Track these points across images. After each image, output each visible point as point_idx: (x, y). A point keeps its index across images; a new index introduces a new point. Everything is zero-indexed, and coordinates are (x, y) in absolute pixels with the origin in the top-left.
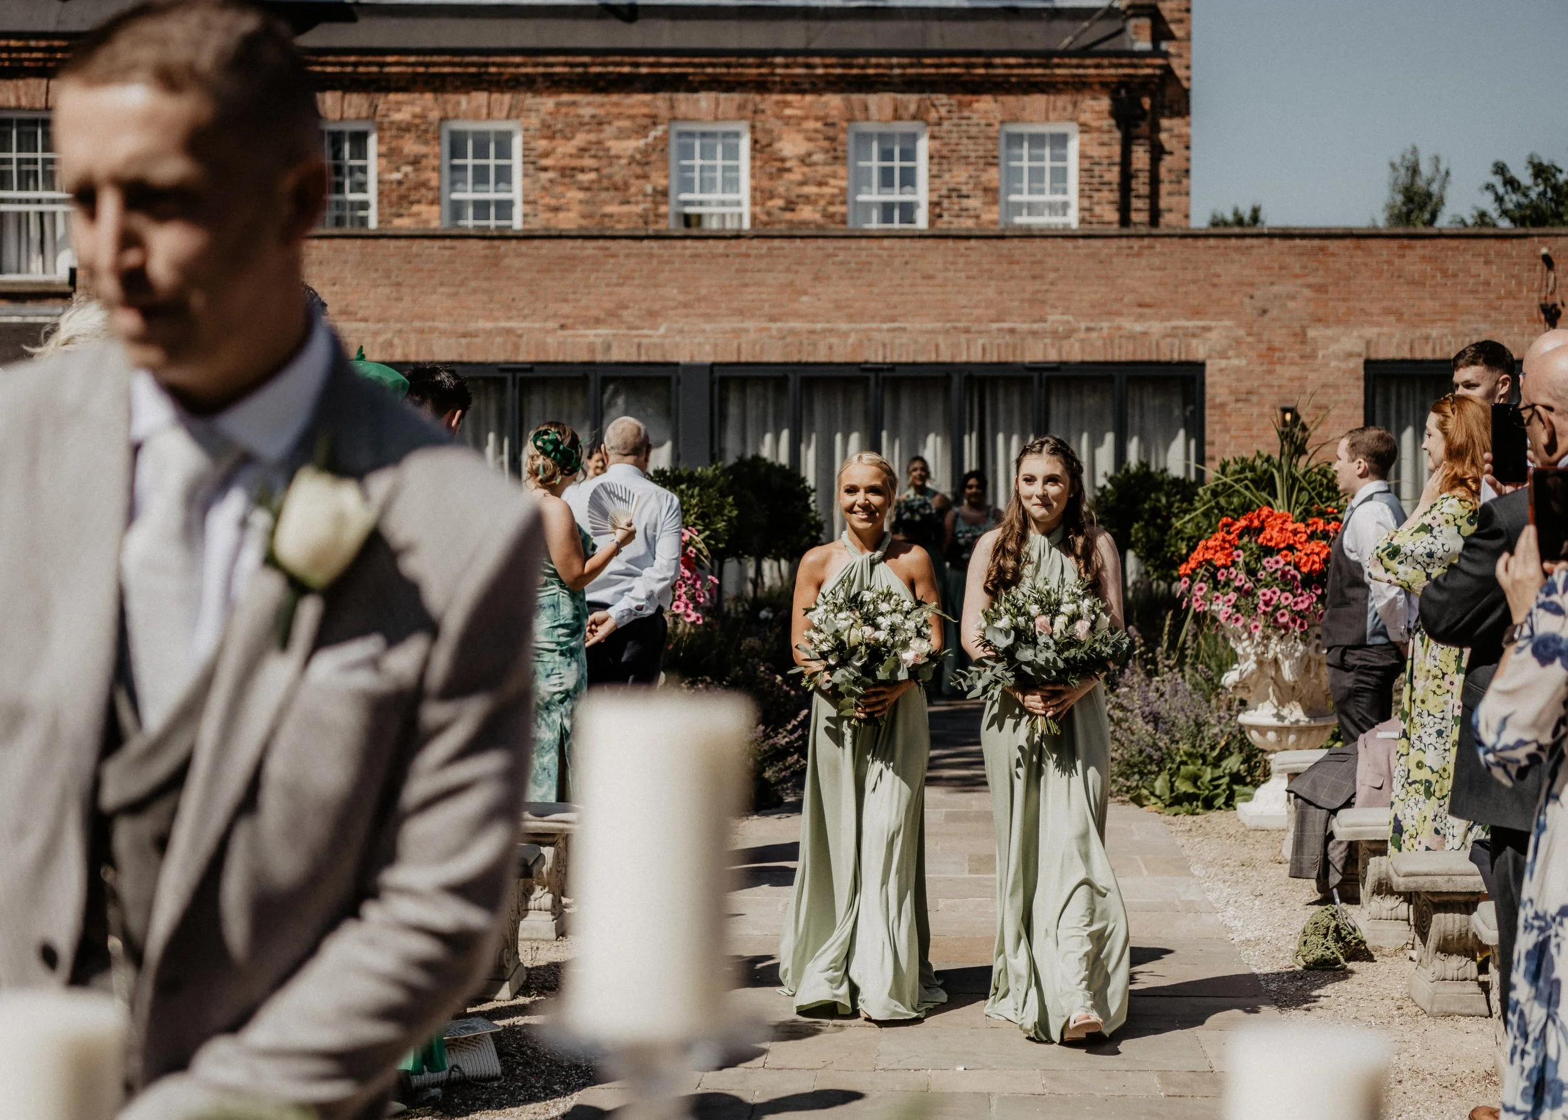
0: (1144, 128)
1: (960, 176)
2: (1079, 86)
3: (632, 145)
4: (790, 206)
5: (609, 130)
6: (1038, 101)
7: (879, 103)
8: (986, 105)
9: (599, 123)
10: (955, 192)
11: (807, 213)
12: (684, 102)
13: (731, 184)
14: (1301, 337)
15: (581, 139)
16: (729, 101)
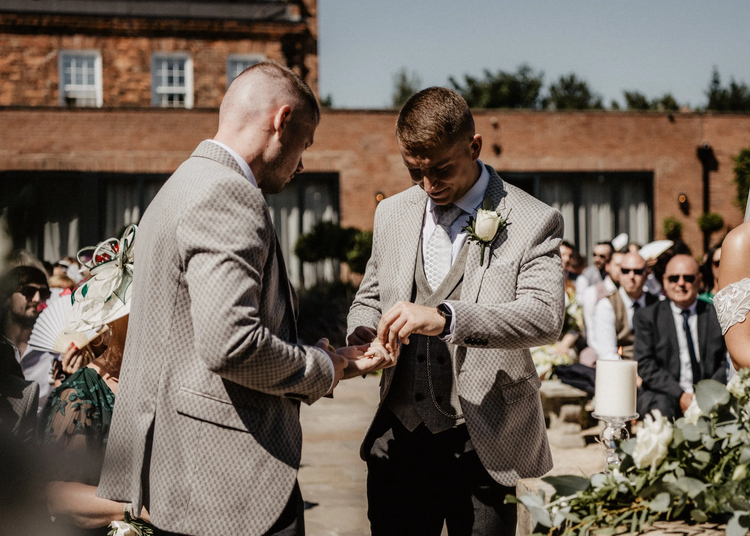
0: (297, 58)
1: (207, 80)
2: (265, 38)
3: (38, 61)
4: (122, 93)
5: (26, 54)
6: (245, 45)
7: (167, 44)
8: (220, 47)
9: (21, 49)
10: (205, 88)
11: (131, 97)
12: (66, 41)
13: (91, 81)
14: (384, 160)
15: (12, 57)
16: (90, 41)
